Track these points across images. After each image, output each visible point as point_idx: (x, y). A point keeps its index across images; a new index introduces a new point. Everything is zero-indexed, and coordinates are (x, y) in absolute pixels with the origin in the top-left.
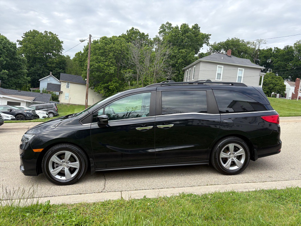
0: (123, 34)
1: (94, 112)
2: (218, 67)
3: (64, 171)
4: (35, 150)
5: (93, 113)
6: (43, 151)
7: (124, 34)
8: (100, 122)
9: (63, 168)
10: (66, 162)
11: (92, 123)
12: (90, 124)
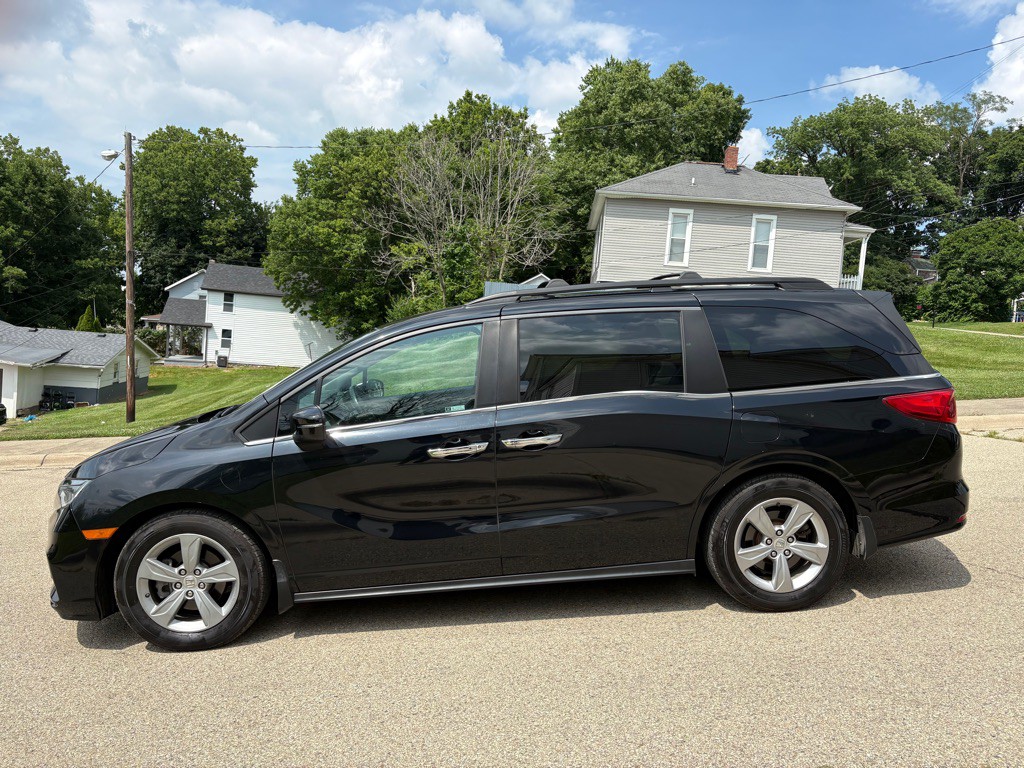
0: (436, 116)
1: (283, 399)
2: (671, 215)
3: (193, 600)
4: (91, 535)
5: (279, 404)
6: (114, 535)
7: (439, 118)
8: (300, 432)
9: (187, 594)
10: (192, 570)
11: (277, 439)
12: (271, 440)
